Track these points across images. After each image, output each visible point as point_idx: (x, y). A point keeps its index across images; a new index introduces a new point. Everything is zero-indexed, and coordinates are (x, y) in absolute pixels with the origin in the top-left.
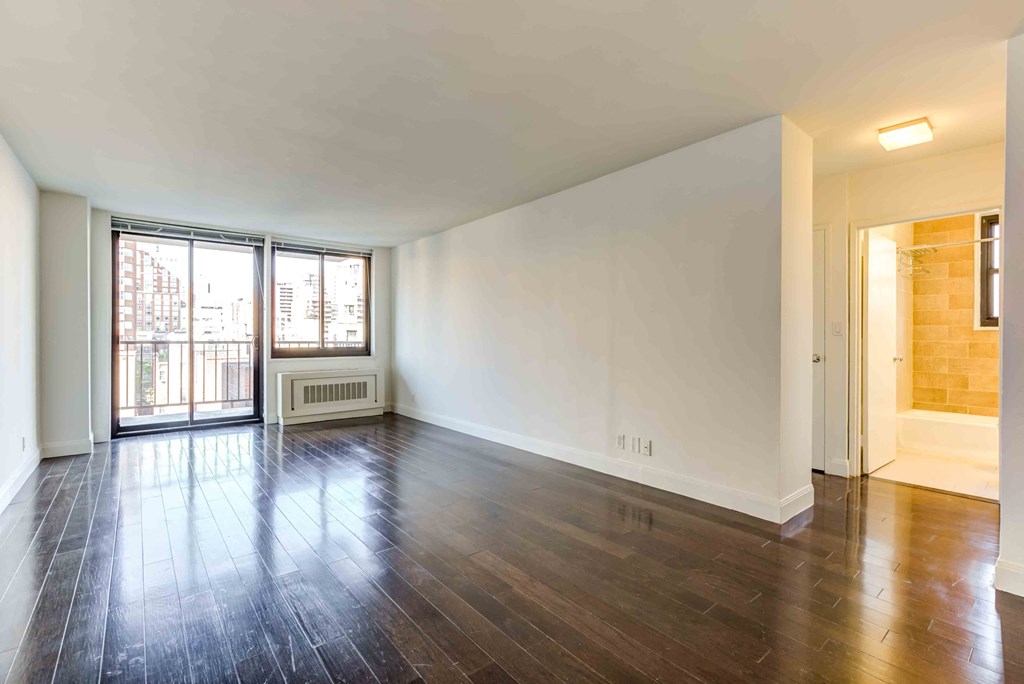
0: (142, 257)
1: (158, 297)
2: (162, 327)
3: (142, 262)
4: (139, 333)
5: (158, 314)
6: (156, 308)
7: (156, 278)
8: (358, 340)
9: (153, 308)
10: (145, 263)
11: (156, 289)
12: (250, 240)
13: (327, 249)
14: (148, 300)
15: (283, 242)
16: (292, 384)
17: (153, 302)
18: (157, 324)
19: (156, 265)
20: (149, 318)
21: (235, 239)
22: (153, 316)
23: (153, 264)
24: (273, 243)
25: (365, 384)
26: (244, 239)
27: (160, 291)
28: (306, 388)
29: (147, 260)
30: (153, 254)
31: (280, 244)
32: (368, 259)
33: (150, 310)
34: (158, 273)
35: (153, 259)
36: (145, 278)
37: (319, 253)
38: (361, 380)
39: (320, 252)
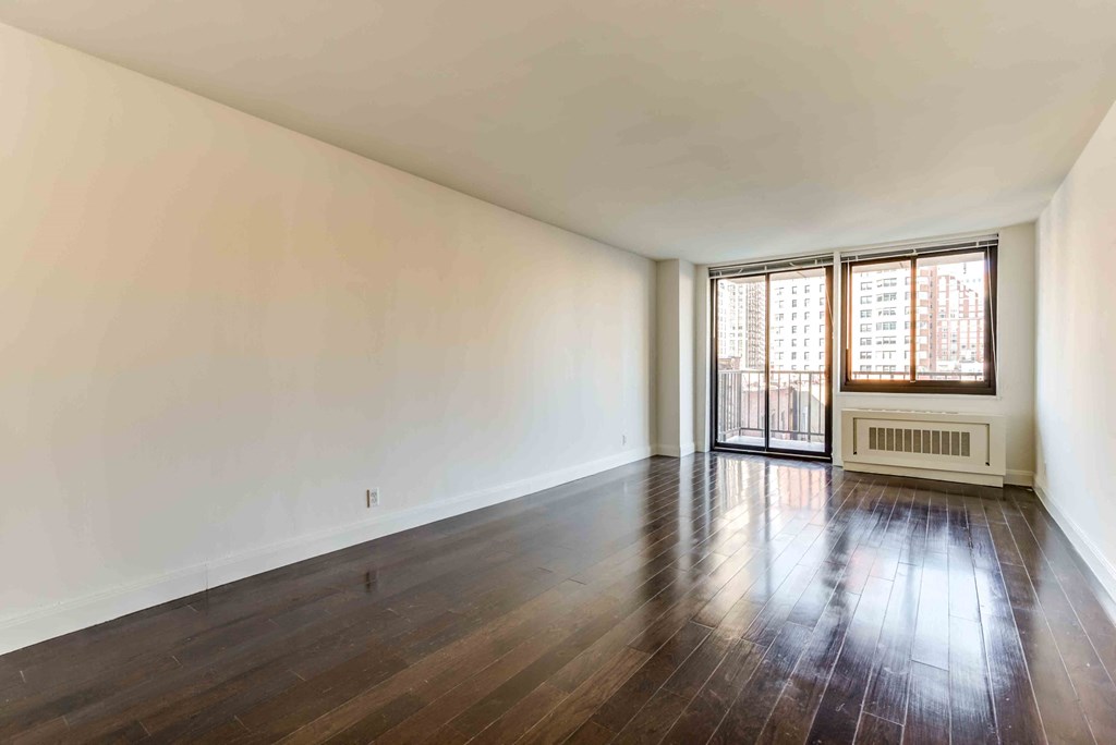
0: (948, 282)
1: (964, 323)
2: (968, 357)
3: (948, 287)
4: (938, 363)
5: (963, 341)
6: (962, 335)
7: (962, 302)
8: (974, 370)
9: (959, 335)
10: (950, 288)
11: (962, 315)
12: (819, 261)
13: (918, 250)
14: (953, 327)
15: (856, 254)
16: (854, 424)
17: (958, 329)
18: (963, 352)
19: (962, 289)
20: (954, 347)
21: (802, 264)
22: (958, 344)
23: (959, 288)
24: (842, 259)
25: (966, 435)
26: (813, 262)
27: (966, 316)
28: (872, 430)
29: (953, 283)
30: (959, 276)
31: (854, 258)
32: (991, 251)
33: (955, 339)
34: (965, 296)
35: (959, 282)
36: (950, 304)
37: (908, 258)
38: (961, 429)
39: (910, 257)
